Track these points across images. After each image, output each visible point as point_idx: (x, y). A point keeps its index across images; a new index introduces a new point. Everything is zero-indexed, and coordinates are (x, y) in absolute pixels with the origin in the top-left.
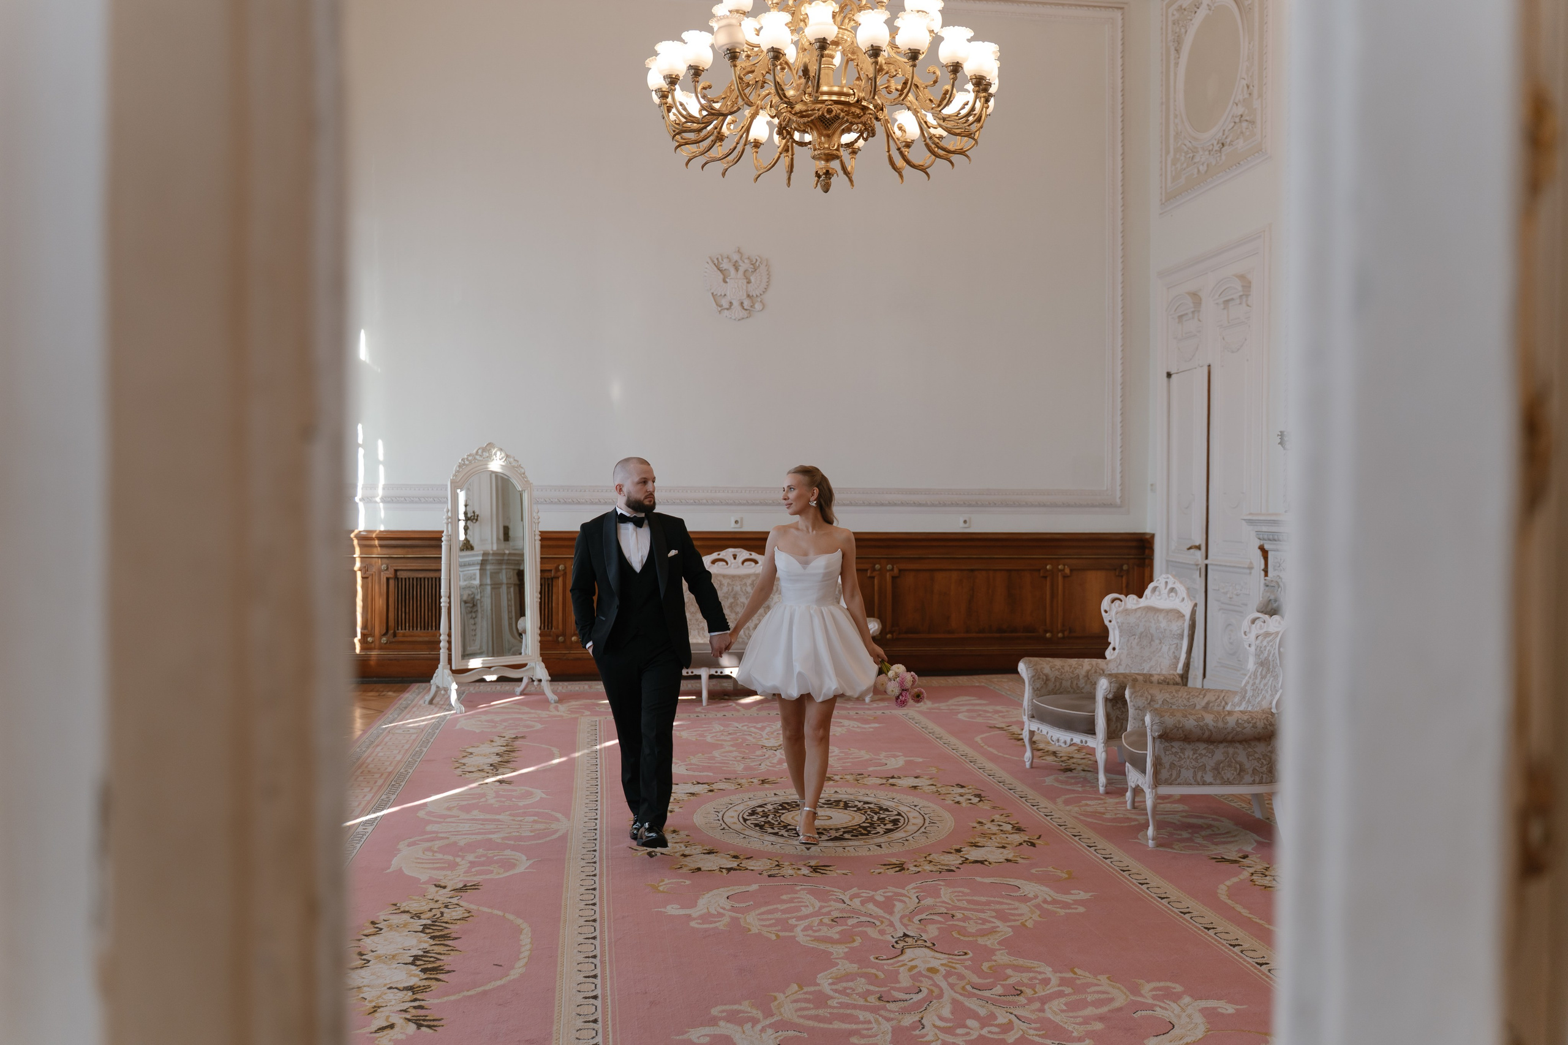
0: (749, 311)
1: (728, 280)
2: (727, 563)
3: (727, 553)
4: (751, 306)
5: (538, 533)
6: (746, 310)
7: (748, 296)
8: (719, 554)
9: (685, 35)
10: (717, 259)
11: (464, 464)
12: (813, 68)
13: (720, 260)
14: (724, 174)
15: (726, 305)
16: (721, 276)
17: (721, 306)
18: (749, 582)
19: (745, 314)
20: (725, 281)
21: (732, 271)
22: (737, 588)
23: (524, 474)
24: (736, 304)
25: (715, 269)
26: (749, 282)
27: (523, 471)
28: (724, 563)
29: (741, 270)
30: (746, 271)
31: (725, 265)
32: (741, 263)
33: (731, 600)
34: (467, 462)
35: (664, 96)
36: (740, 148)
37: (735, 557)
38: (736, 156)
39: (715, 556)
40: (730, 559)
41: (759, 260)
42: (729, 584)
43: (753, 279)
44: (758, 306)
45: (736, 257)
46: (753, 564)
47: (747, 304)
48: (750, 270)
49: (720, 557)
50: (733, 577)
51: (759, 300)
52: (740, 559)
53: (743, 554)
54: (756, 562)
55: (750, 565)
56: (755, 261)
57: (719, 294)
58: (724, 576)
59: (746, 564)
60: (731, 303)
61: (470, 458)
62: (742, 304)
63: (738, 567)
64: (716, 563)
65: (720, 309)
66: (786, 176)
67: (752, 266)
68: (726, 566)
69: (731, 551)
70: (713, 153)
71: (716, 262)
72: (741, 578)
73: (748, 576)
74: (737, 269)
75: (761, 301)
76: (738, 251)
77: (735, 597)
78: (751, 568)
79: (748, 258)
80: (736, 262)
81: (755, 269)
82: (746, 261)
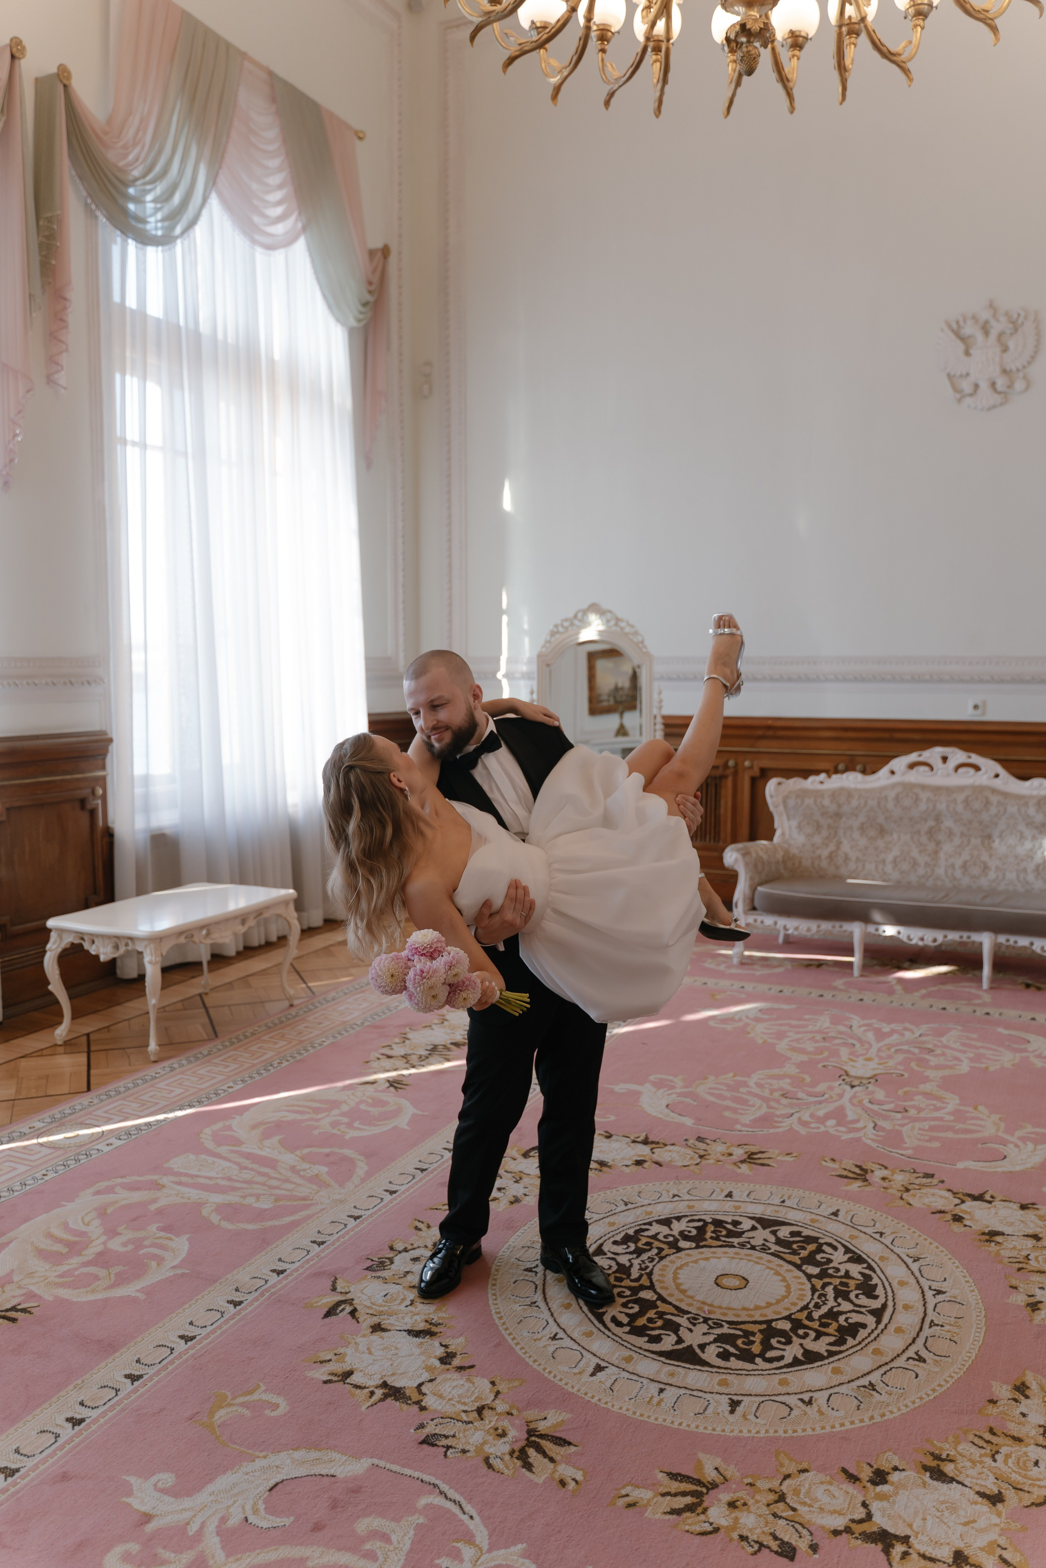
0: (1005, 396)
1: (972, 351)
2: (932, 769)
3: (933, 754)
4: (1009, 387)
5: (659, 720)
6: (1000, 393)
7: (1005, 372)
8: (920, 755)
10: (958, 322)
11: (558, 632)
13: (961, 323)
15: (967, 387)
16: (961, 347)
17: (960, 389)
18: (961, 797)
19: (997, 399)
20: (967, 353)
21: (979, 336)
22: (942, 806)
23: (642, 642)
24: (984, 386)
25: (952, 336)
26: (1005, 349)
27: (640, 639)
28: (926, 768)
29: (994, 334)
30: (1001, 335)
31: (969, 329)
32: (993, 323)
33: (931, 823)
34: (561, 629)
37: (945, 759)
39: (913, 757)
40: (937, 763)
41: (1023, 314)
42: (928, 799)
43: (1011, 344)
44: (1019, 385)
45: (985, 315)
46: (971, 771)
47: (1001, 383)
48: (1008, 332)
49: (921, 759)
50: (937, 790)
51: (1021, 374)
52: (952, 763)
53: (958, 756)
54: (977, 768)
55: (967, 772)
56: (1015, 316)
57: (958, 374)
58: (924, 787)
59: (961, 770)
60: (977, 386)
61: (566, 624)
62: (993, 385)
63: (948, 775)
64: (916, 768)
65: (958, 396)
67: (1011, 326)
68: (930, 773)
69: (939, 750)
71: (955, 326)
72: (949, 790)
73: (961, 789)
74: (986, 333)
75: (1025, 378)
76: (991, 305)
77: (938, 818)
78: (967, 778)
79: (1007, 314)
80: (987, 322)
81: (1016, 330)
82: (1003, 319)
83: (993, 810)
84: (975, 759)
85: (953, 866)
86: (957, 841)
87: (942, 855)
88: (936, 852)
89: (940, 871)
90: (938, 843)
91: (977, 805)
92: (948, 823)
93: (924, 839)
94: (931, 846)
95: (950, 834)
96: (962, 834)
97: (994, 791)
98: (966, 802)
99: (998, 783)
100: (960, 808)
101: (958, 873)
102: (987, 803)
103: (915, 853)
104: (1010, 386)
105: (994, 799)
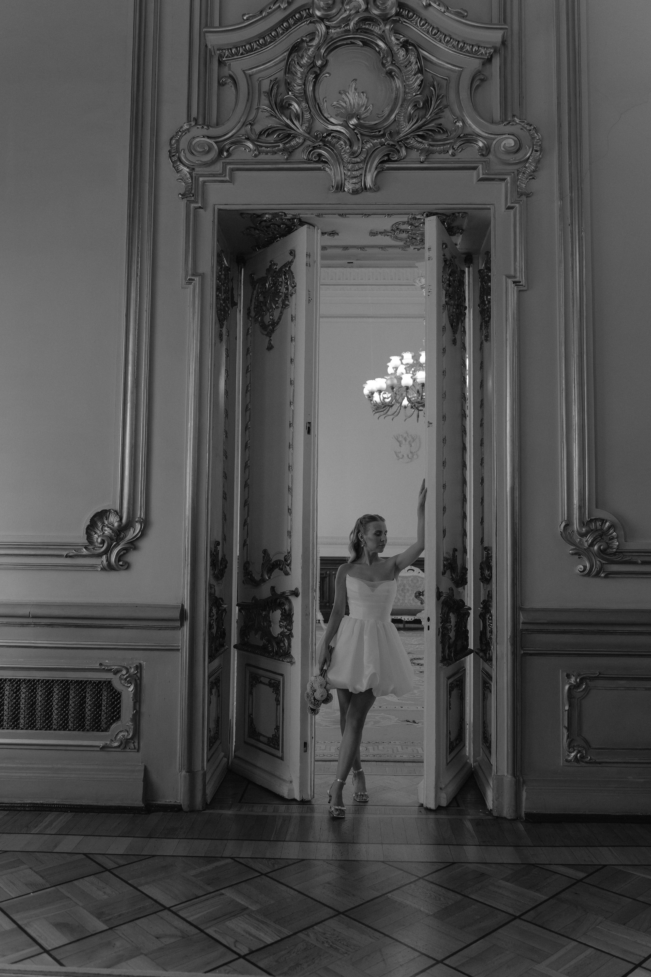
1: (402, 446)
6: (410, 459)
7: (411, 452)
9: (376, 379)
12: (421, 392)
13: (398, 437)
14: (392, 420)
15: (400, 456)
16: (398, 444)
17: (398, 457)
18: (410, 579)
20: (400, 446)
21: (404, 441)
22: (405, 582)
24: (405, 456)
25: (396, 440)
26: (411, 446)
29: (408, 441)
30: (409, 441)
31: (401, 439)
32: (407, 438)
33: (402, 587)
35: (369, 397)
36: (398, 411)
38: (396, 414)
41: (415, 436)
42: (401, 580)
43: (413, 445)
44: (415, 457)
45: (405, 435)
46: (412, 571)
47: (410, 456)
48: (412, 441)
51: (415, 454)
54: (414, 571)
56: (413, 437)
57: (398, 452)
59: (409, 571)
60: (403, 456)
62: (408, 456)
63: (406, 573)
66: (416, 419)
67: (412, 439)
70: (389, 413)
71: (396, 437)
72: (406, 577)
73: (410, 577)
74: (406, 441)
75: (417, 454)
76: (407, 433)
77: (404, 586)
78: (411, 573)
79: (411, 436)
80: (405, 437)
81: (414, 441)
82: (410, 437)
83: (420, 583)
84: (413, 568)
85: (410, 600)
86: (410, 592)
87: (406, 597)
88: (404, 596)
89: (406, 601)
90: (405, 593)
91: (415, 581)
92: (407, 587)
93: (401, 592)
94: (403, 594)
95: (408, 590)
96: (412, 590)
97: (419, 577)
98: (412, 580)
99: (419, 575)
100: (410, 582)
101: (412, 602)
102: (418, 581)
103: (399, 596)
104: (413, 457)
105: (419, 579)
